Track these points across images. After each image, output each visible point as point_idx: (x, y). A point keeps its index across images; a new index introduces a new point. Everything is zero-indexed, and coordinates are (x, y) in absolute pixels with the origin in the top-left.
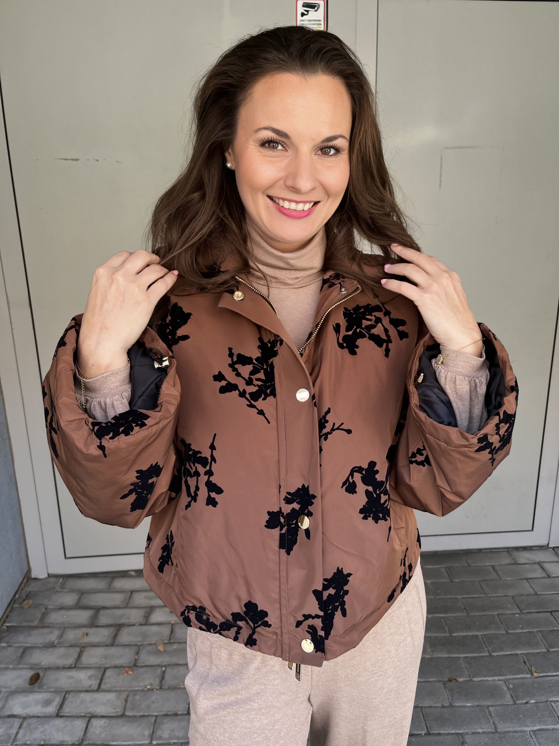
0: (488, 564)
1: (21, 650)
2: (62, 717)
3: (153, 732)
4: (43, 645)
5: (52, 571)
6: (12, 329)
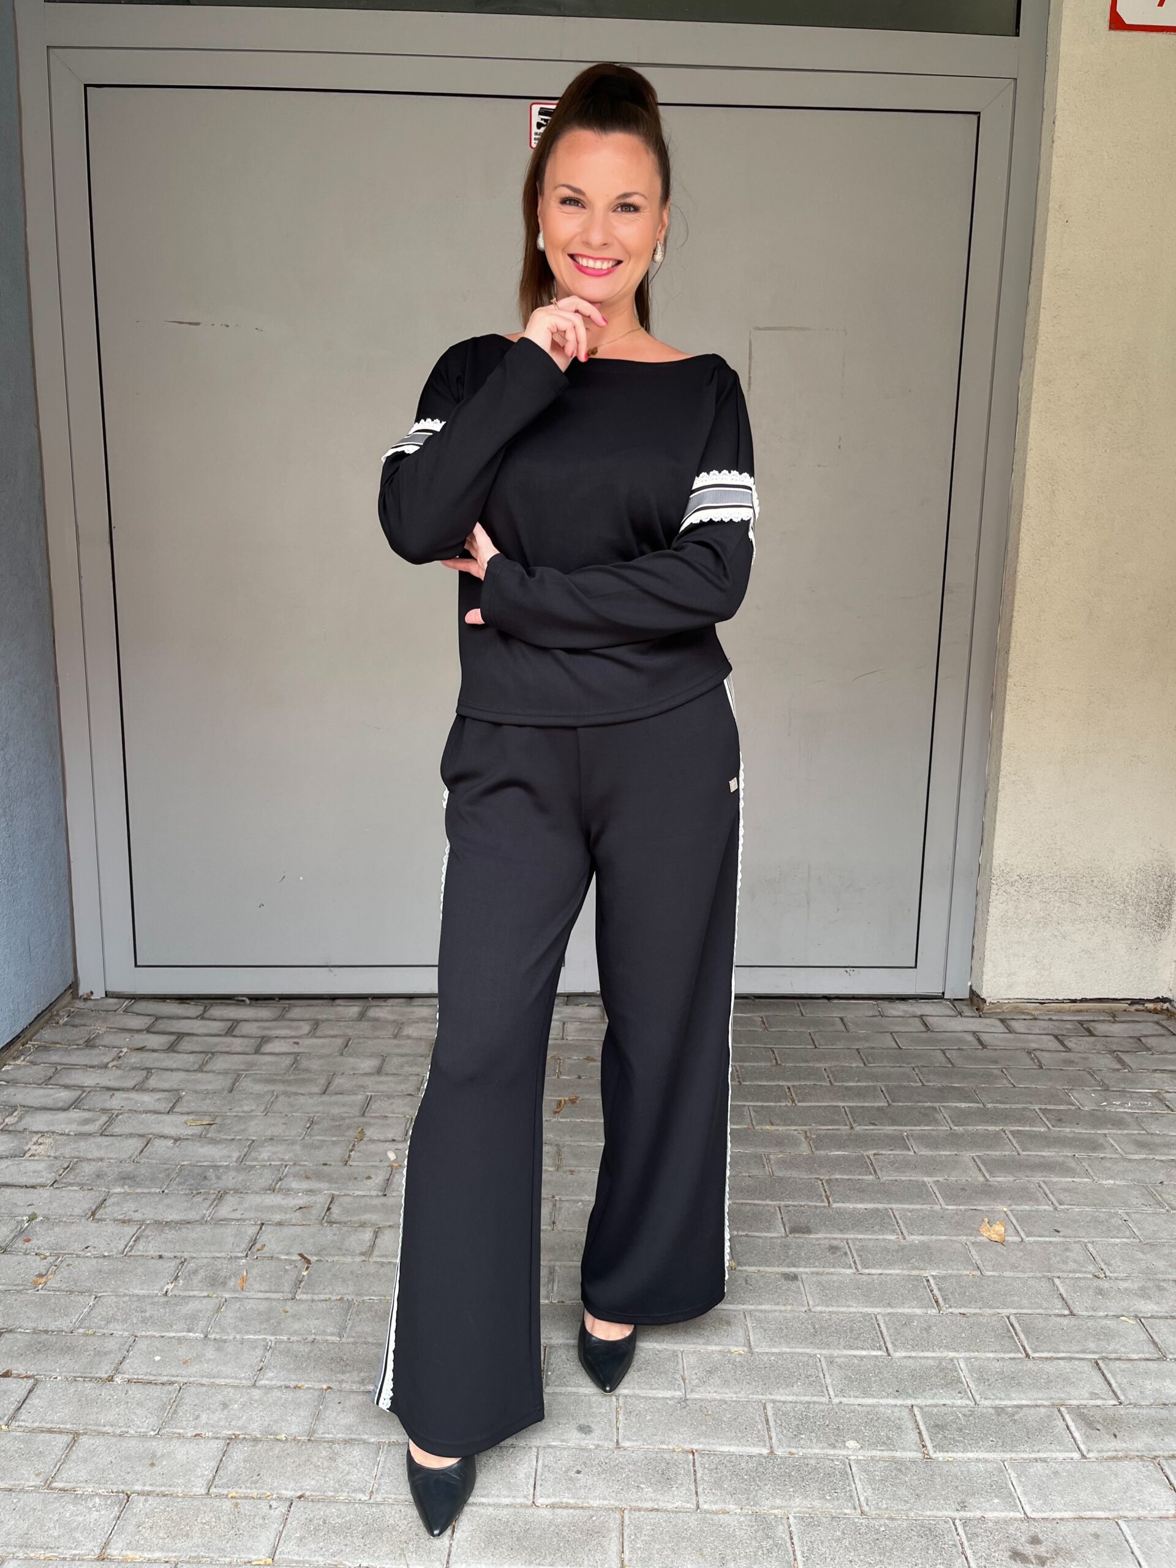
0: (835, 1015)
1: (54, 1070)
2: (108, 1135)
4: (88, 1066)
5: (113, 988)
6: (80, 577)
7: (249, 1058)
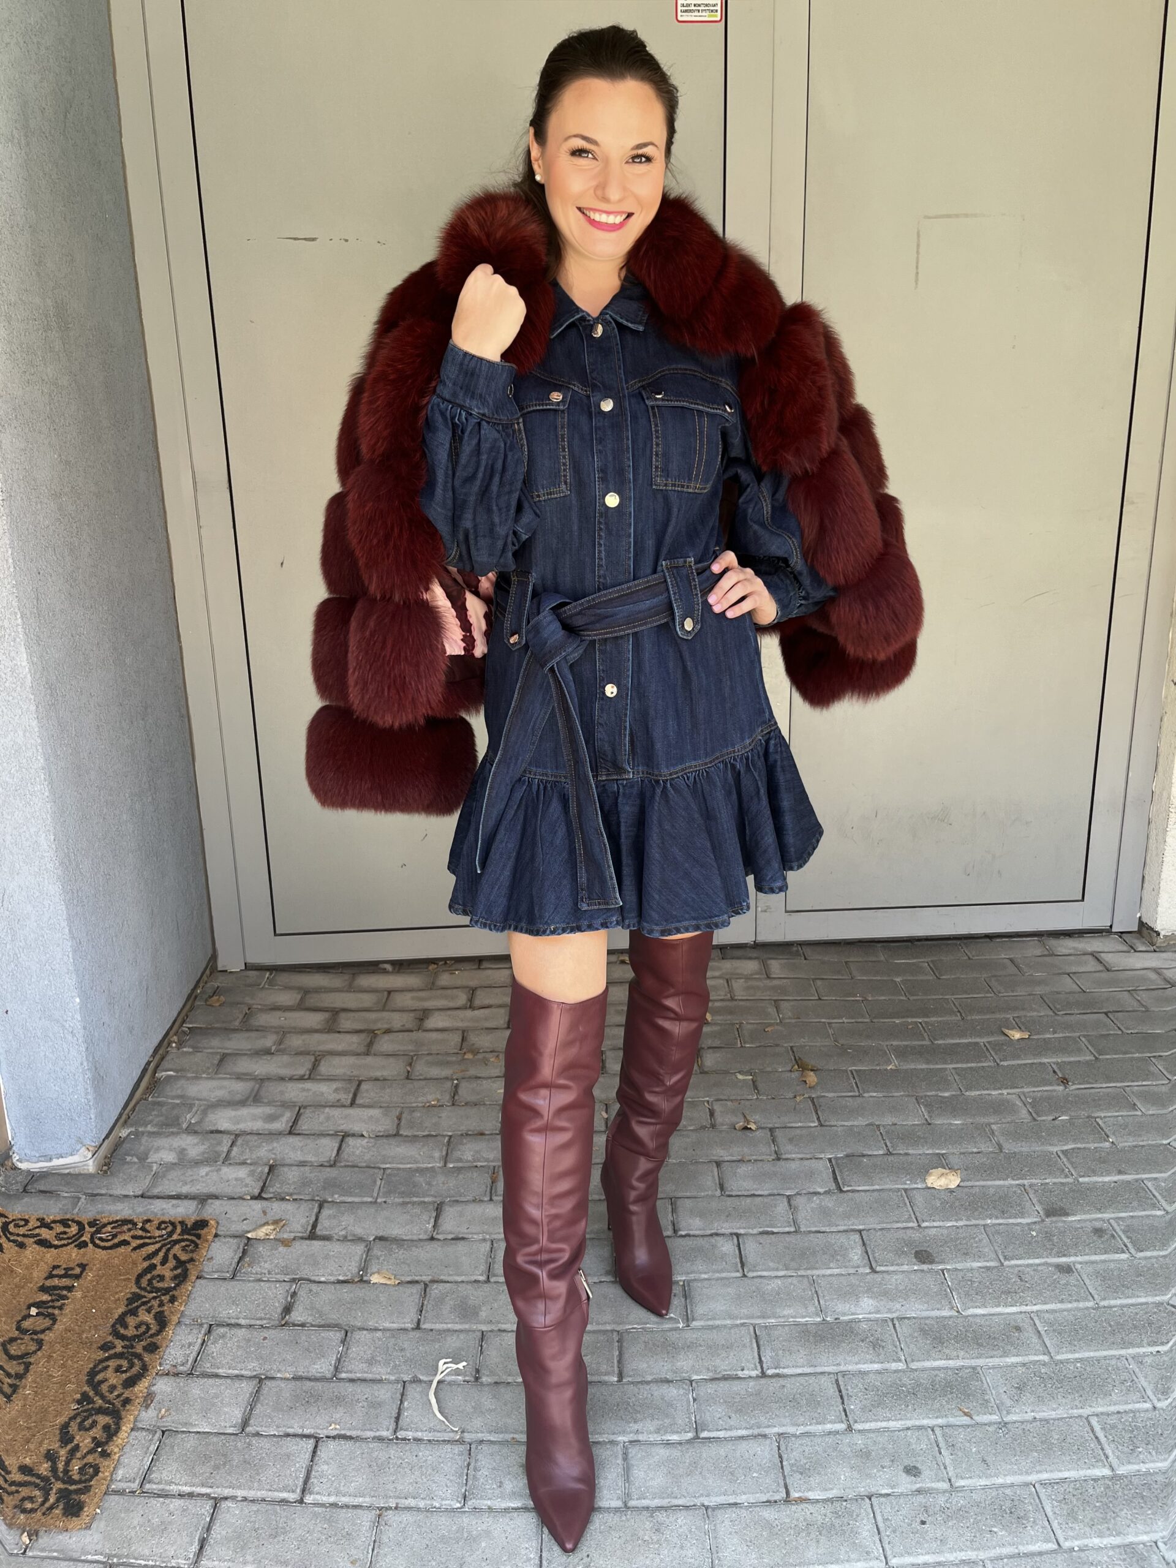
0: (1003, 956)
1: (218, 1057)
2: (299, 1134)
3: (447, 1154)
4: (252, 1052)
5: (253, 959)
7: (415, 1035)
